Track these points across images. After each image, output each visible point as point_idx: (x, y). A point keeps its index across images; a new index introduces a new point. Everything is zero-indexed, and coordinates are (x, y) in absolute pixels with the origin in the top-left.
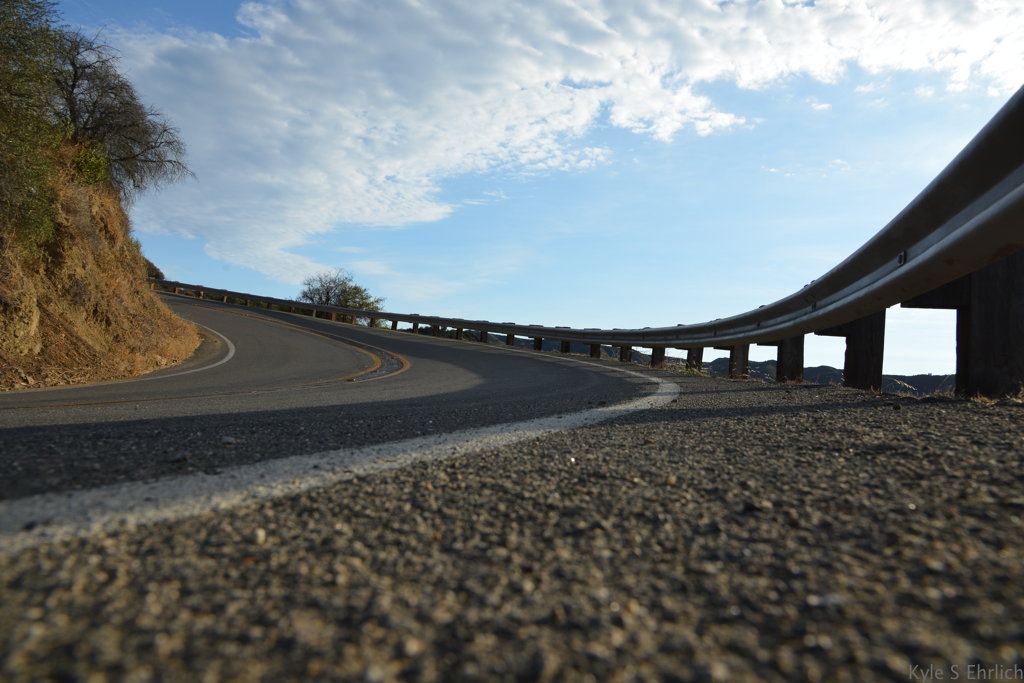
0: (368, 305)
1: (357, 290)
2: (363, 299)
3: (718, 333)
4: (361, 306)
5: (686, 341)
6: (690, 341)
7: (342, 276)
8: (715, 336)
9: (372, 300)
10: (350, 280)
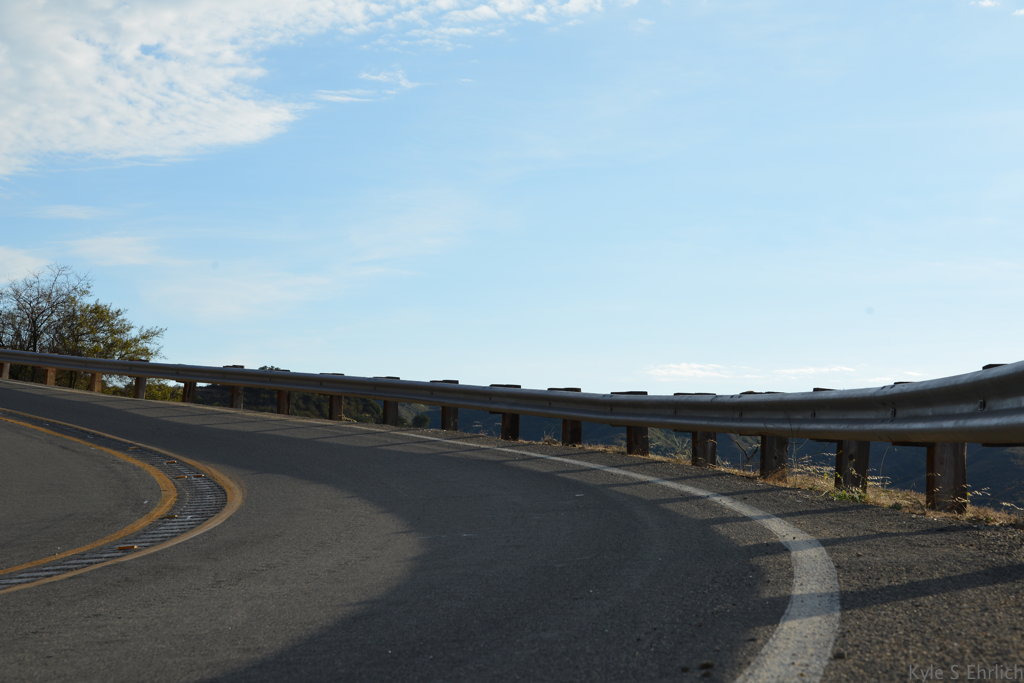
0: (126, 345)
1: (100, 314)
2: (113, 332)
3: (900, 413)
4: (110, 347)
5: (833, 427)
6: (843, 427)
7: (66, 283)
8: (894, 419)
9: (134, 334)
10: (85, 292)
